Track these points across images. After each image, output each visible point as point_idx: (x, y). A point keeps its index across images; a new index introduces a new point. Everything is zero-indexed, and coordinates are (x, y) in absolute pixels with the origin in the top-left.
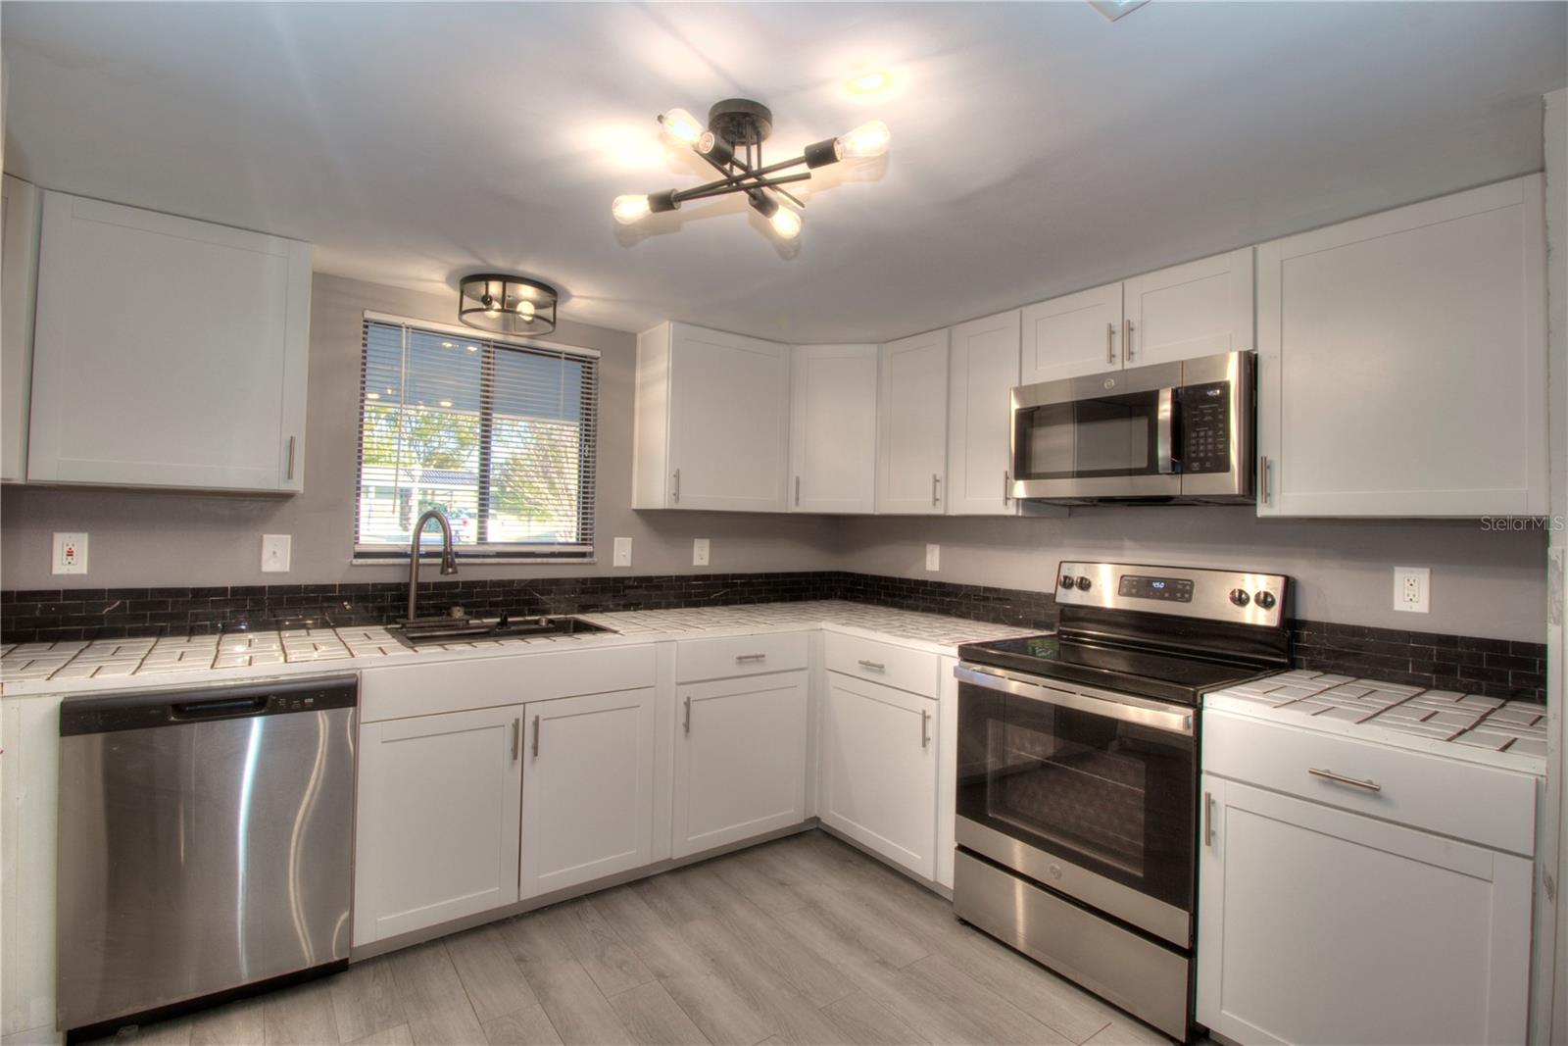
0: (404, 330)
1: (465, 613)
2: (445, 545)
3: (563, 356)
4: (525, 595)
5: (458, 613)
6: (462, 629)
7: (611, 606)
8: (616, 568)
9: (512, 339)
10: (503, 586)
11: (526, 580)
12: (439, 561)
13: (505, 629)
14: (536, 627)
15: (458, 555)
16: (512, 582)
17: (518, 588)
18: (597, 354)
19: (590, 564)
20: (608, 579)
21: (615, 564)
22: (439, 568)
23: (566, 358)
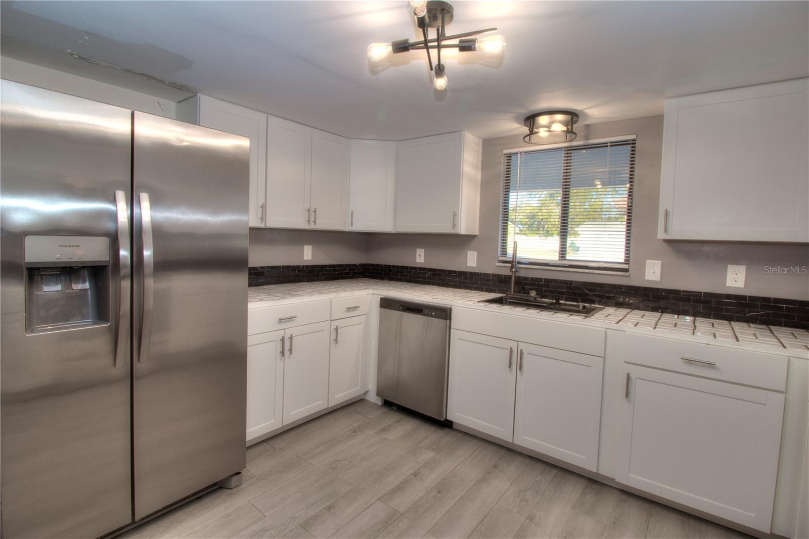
0: (519, 154)
1: (537, 294)
2: (513, 258)
3: (609, 144)
4: (580, 290)
5: (533, 294)
6: (533, 302)
7: (641, 307)
8: (647, 280)
9: (575, 143)
10: (567, 284)
11: (579, 282)
12: (510, 265)
13: (557, 306)
14: (577, 309)
15: (519, 263)
16: (571, 282)
17: (575, 286)
18: (634, 137)
19: (626, 276)
20: (640, 288)
21: (646, 279)
22: (509, 269)
23: (611, 146)
